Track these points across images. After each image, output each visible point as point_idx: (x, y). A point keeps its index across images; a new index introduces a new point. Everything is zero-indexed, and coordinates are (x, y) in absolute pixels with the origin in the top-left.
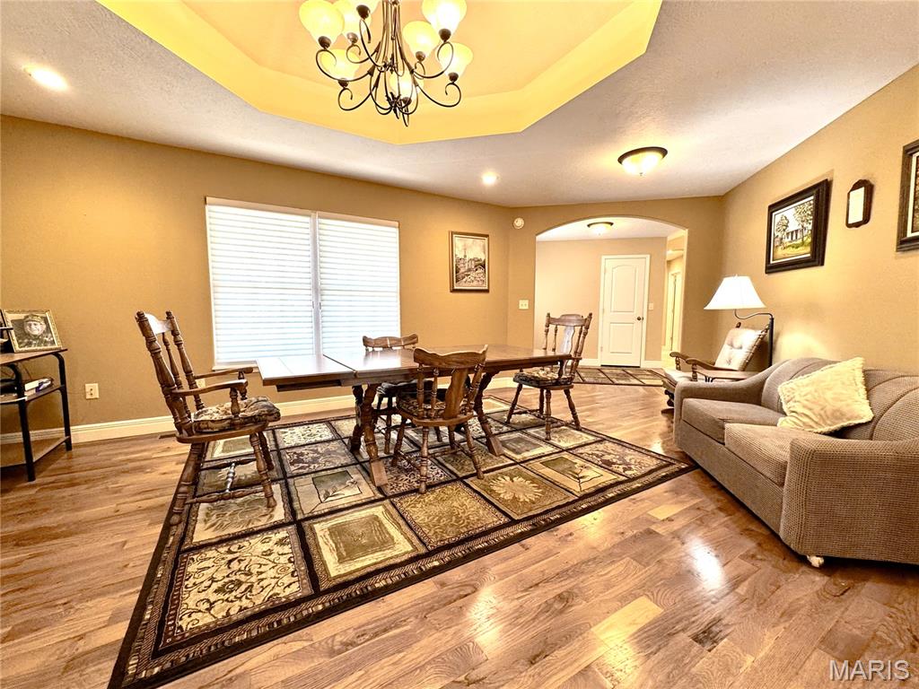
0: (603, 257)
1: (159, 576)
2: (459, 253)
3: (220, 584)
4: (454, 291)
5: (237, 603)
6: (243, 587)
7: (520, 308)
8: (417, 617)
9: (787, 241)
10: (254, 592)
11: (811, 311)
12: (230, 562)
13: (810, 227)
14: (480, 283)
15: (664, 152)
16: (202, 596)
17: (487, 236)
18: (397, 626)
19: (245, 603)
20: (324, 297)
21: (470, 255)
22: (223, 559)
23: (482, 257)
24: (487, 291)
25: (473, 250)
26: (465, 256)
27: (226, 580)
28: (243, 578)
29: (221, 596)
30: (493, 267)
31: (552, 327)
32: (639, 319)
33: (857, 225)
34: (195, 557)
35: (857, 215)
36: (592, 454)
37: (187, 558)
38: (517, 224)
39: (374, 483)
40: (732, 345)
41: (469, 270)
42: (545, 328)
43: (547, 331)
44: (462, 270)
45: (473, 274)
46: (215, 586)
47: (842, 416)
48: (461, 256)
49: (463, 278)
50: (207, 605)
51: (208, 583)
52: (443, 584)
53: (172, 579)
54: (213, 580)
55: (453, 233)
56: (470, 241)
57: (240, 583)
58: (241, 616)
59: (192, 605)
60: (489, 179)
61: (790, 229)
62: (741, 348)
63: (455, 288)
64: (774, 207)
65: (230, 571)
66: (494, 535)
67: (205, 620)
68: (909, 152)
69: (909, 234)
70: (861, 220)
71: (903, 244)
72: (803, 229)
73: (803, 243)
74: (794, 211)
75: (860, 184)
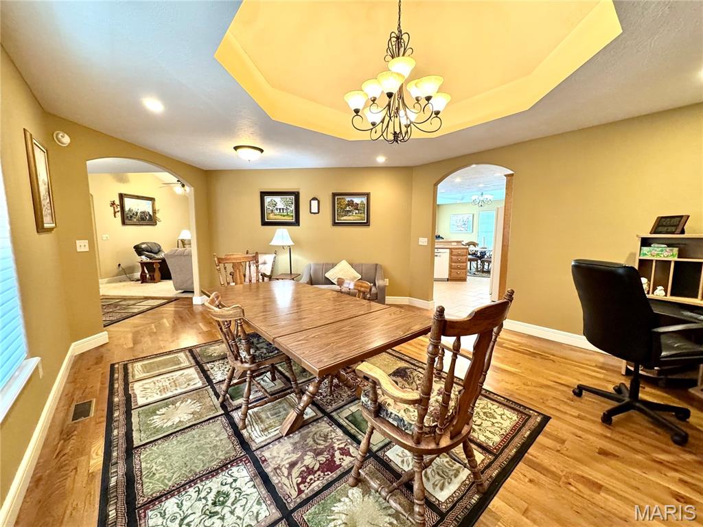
1: (515, 450)
3: (492, 420)
5: (492, 407)
6: (484, 411)
7: (79, 250)
9: (275, 211)
10: (483, 406)
12: (479, 425)
13: (292, 209)
16: (502, 421)
17: (45, 148)
19: (490, 405)
22: (480, 430)
27: (488, 419)
28: (481, 414)
29: (496, 415)
33: (315, 213)
34: (491, 444)
35: (315, 209)
37: (495, 449)
38: (62, 140)
46: (494, 421)
50: (503, 416)
51: (496, 425)
53: (510, 442)
54: (493, 424)
55: (32, 135)
57: (484, 413)
58: (496, 403)
59: (509, 421)
61: (279, 206)
64: (264, 194)
65: (483, 421)
67: (508, 413)
68: (334, 195)
69: (337, 221)
70: (316, 211)
71: (335, 224)
72: (287, 209)
73: (288, 215)
74: (280, 199)
75: (314, 199)
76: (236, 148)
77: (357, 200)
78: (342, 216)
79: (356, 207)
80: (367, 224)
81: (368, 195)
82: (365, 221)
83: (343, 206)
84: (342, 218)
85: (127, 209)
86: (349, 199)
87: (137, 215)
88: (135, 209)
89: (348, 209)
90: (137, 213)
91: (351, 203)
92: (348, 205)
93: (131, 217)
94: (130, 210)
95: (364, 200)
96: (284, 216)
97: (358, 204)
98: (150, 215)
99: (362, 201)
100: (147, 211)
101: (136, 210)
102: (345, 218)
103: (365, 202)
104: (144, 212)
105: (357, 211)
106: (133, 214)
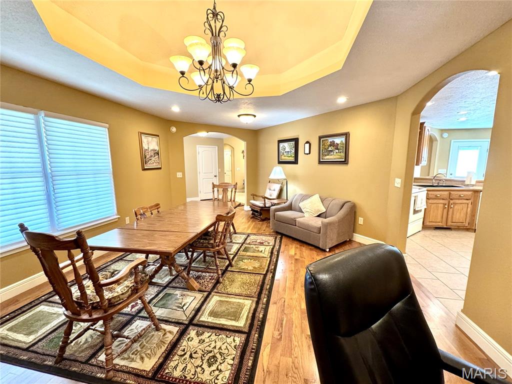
0: (197, 146)
2: (145, 146)
3: (205, 364)
4: (145, 170)
7: (178, 177)
8: (283, 315)
9: (285, 154)
11: (295, 178)
12: (191, 357)
13: (293, 151)
14: (157, 164)
15: (255, 116)
17: (158, 136)
18: (283, 321)
20: (56, 187)
21: (151, 148)
22: (185, 360)
23: (157, 148)
24: (160, 168)
25: (151, 144)
26: (148, 148)
27: (205, 361)
30: (162, 154)
31: (216, 189)
32: (215, 176)
33: (307, 154)
34: (167, 372)
35: (307, 151)
36: (253, 242)
37: (163, 376)
38: (173, 130)
39: (195, 290)
40: (270, 189)
41: (151, 156)
42: (212, 190)
43: (213, 191)
44: (148, 157)
45: (153, 159)
46: (204, 366)
47: (319, 211)
48: (146, 148)
49: (149, 161)
51: (199, 369)
52: (275, 303)
54: (198, 366)
55: (142, 133)
56: (150, 138)
59: (210, 377)
60: (176, 109)
61: (287, 150)
62: (274, 190)
63: (145, 168)
64: (280, 141)
65: (199, 359)
66: (266, 282)
68: (320, 138)
69: (321, 160)
70: (308, 152)
71: (320, 162)
72: (291, 151)
73: (291, 156)
74: (287, 145)
75: (307, 142)
76: (239, 116)
77: (338, 141)
78: (326, 156)
79: (336, 146)
80: (345, 162)
81: (347, 135)
82: (343, 160)
83: (327, 147)
84: (325, 158)
86: (331, 140)
89: (330, 149)
91: (332, 144)
92: (330, 145)
95: (343, 139)
96: (289, 157)
97: (338, 144)
99: (342, 141)
102: (327, 157)
103: (344, 142)
105: (337, 151)
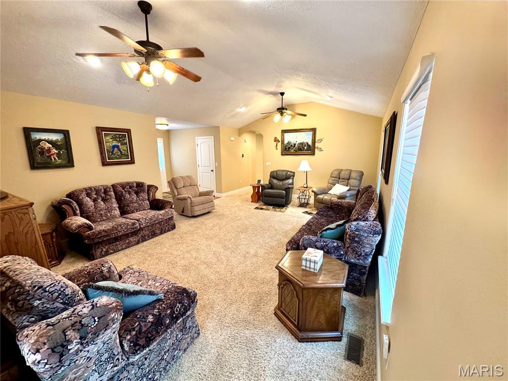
0: (196, 138)
85: (286, 142)
87: (294, 146)
88: (293, 141)
90: (295, 144)
93: (289, 148)
94: (289, 143)
98: (309, 146)
100: (305, 142)
101: (295, 142)
104: (302, 144)
106: (291, 146)
